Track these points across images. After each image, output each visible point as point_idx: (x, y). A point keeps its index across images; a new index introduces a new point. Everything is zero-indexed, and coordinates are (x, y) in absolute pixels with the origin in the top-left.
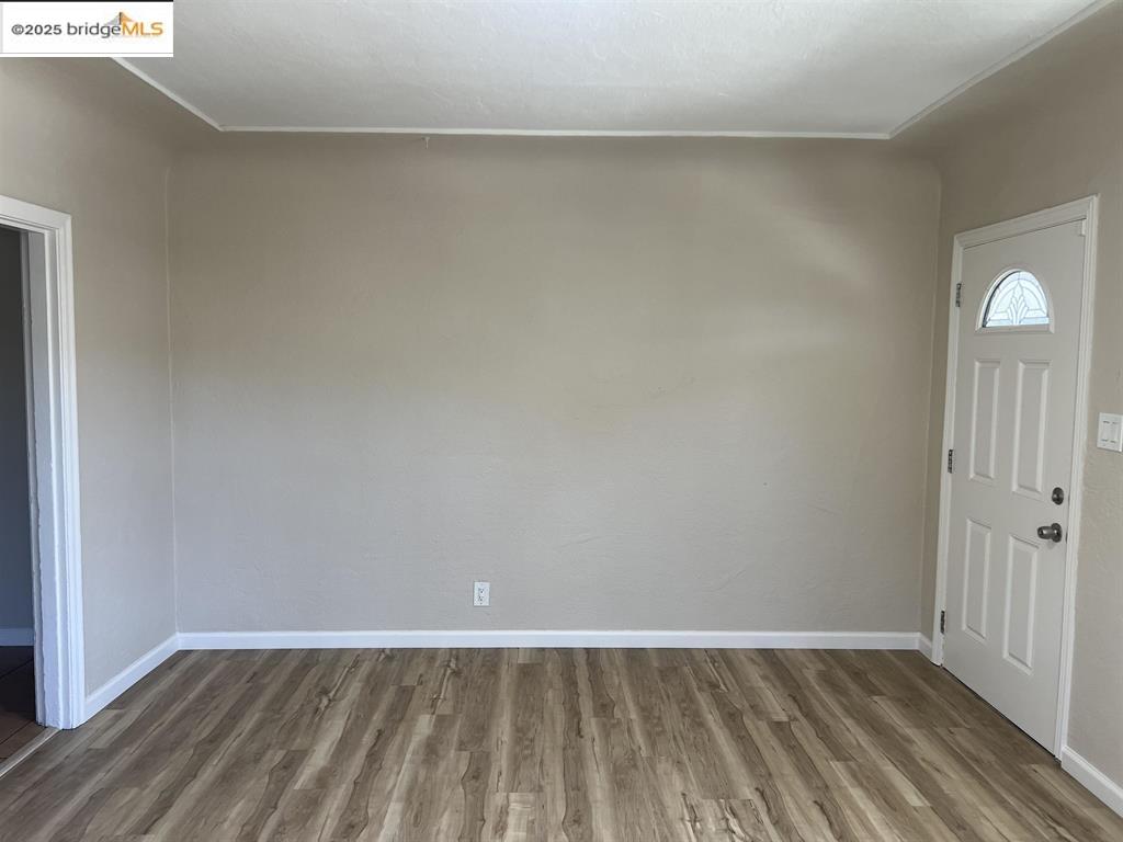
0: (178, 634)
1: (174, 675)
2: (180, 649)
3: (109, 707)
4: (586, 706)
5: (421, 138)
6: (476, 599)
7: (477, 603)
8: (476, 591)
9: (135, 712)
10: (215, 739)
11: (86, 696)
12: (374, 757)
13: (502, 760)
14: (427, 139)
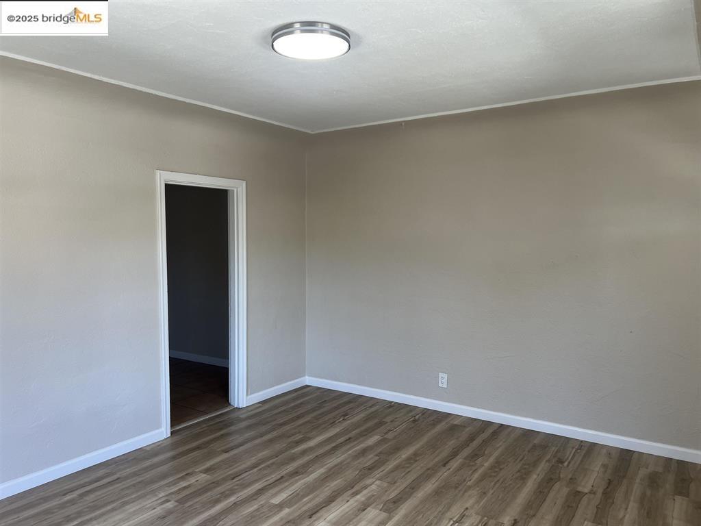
0: (307, 377)
1: (294, 395)
2: (307, 384)
3: (259, 403)
4: (466, 452)
5: (400, 123)
6: (440, 382)
7: (440, 385)
8: (440, 378)
9: (267, 406)
10: (282, 425)
11: (247, 395)
12: (335, 448)
13: (390, 466)
14: (403, 124)
